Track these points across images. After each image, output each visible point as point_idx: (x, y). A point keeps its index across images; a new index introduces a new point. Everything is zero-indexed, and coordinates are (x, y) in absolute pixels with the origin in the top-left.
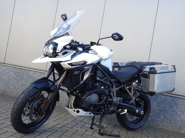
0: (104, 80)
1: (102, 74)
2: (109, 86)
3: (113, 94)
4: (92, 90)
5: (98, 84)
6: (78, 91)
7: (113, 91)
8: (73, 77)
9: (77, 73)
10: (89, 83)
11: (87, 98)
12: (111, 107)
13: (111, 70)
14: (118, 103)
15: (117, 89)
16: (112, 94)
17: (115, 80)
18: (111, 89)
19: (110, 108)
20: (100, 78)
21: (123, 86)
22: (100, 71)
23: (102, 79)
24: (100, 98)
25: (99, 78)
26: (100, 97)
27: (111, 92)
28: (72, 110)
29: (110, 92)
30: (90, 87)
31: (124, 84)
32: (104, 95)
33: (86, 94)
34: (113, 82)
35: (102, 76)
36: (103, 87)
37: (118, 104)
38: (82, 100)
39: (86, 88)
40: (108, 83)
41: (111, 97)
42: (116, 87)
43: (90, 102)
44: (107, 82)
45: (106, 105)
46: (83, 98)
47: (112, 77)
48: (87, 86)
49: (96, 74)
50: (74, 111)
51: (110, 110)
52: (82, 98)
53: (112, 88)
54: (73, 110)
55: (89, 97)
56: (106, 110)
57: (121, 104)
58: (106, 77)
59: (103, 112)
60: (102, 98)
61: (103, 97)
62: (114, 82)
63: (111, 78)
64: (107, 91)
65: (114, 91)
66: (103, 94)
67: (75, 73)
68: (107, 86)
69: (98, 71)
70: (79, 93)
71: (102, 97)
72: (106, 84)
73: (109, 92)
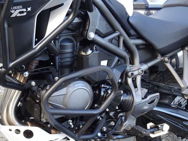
0: (111, 41)
1: (105, 23)
2: (123, 58)
3: (134, 81)
4: (71, 72)
5: (90, 52)
6: (27, 74)
7: (132, 74)
8: (6, 26)
9: (20, 13)
10: (62, 47)
11: (55, 94)
12: (125, 120)
13: (130, 11)
14: (146, 108)
15: (145, 67)
16: (130, 81)
17: (139, 41)
18: (128, 68)
19: (122, 123)
20: (99, 35)
21: (159, 59)
22: (99, 14)
23: (103, 36)
24: (95, 94)
25: (96, 33)
26: (97, 92)
27: (127, 76)
28: (10, 130)
29: (124, 75)
30: (68, 59)
31: (163, 55)
32: (108, 84)
33: (55, 82)
34: (135, 48)
35: (104, 27)
36: (104, 63)
37: (145, 110)
38: (40, 101)
39: (54, 65)
40: (121, 50)
41: (128, 91)
42: (141, 62)
43: (67, 109)
44: (119, 46)
45: (111, 114)
46: (45, 94)
47: (132, 32)
48: (57, 58)
49: (85, 19)
50: (18, 131)
51: (123, 128)
52: (40, 95)
53: (132, 63)
54: (14, 130)
55: (63, 91)
56: (111, 127)
57: (155, 109)
58: (114, 30)
59: (103, 132)
60: (102, 94)
61: (106, 92)
62: (137, 46)
63: (129, 35)
64: (116, 75)
65: (136, 73)
66: (104, 82)
67: (16, 13)
68: (117, 58)
69: (91, 11)
70: (30, 78)
71: (103, 90)
72: (116, 54)
73: (121, 77)
